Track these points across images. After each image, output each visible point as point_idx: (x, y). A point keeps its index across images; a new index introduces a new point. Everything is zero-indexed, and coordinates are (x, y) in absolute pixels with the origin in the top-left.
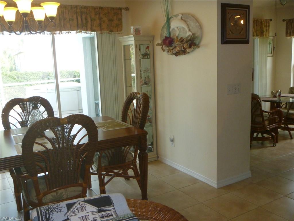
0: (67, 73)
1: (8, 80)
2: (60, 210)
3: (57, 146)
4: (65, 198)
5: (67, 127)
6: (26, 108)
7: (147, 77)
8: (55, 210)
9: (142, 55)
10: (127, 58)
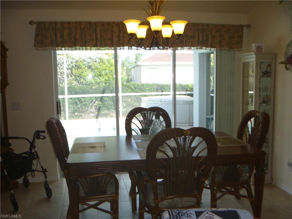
0: (180, 87)
1: (126, 90)
2: (190, 216)
3: (178, 155)
4: (180, 206)
5: (189, 138)
6: (147, 117)
7: (266, 95)
8: (185, 215)
9: (263, 73)
10: (245, 76)
